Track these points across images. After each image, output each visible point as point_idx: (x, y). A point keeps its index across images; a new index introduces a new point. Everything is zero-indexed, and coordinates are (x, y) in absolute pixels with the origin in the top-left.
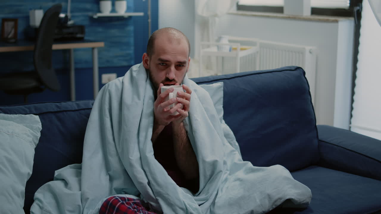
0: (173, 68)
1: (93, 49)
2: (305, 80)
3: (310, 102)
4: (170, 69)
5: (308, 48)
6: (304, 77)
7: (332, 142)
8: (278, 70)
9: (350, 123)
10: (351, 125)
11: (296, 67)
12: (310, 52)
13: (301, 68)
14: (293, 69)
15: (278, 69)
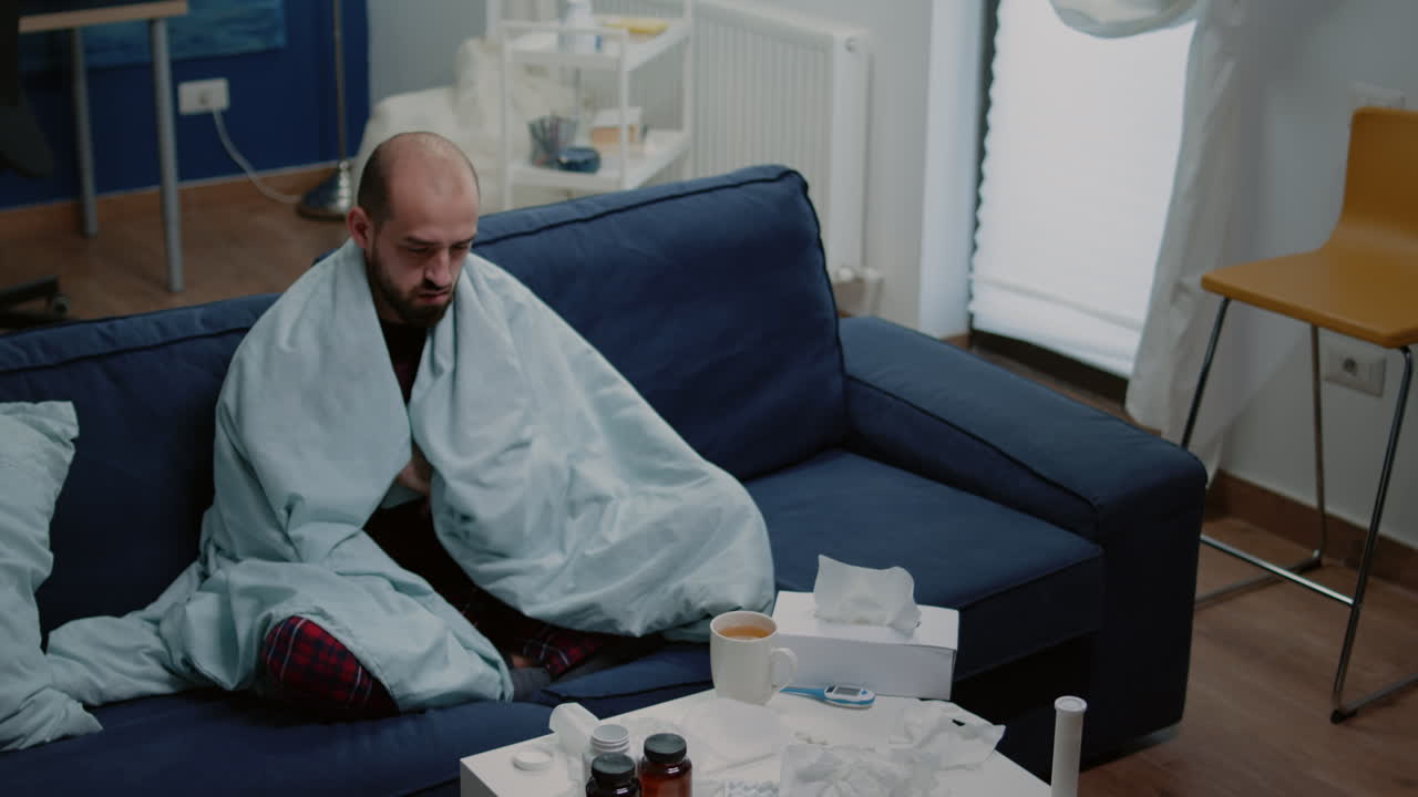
0: (445, 256)
1: (151, 22)
2: (808, 209)
3: (820, 272)
4: (439, 263)
5: (841, 34)
6: (803, 201)
7: (881, 385)
8: (729, 182)
9: (971, 269)
10: (973, 276)
11: (783, 167)
12: (850, 49)
13: (796, 173)
14: (772, 176)
15: (728, 177)
